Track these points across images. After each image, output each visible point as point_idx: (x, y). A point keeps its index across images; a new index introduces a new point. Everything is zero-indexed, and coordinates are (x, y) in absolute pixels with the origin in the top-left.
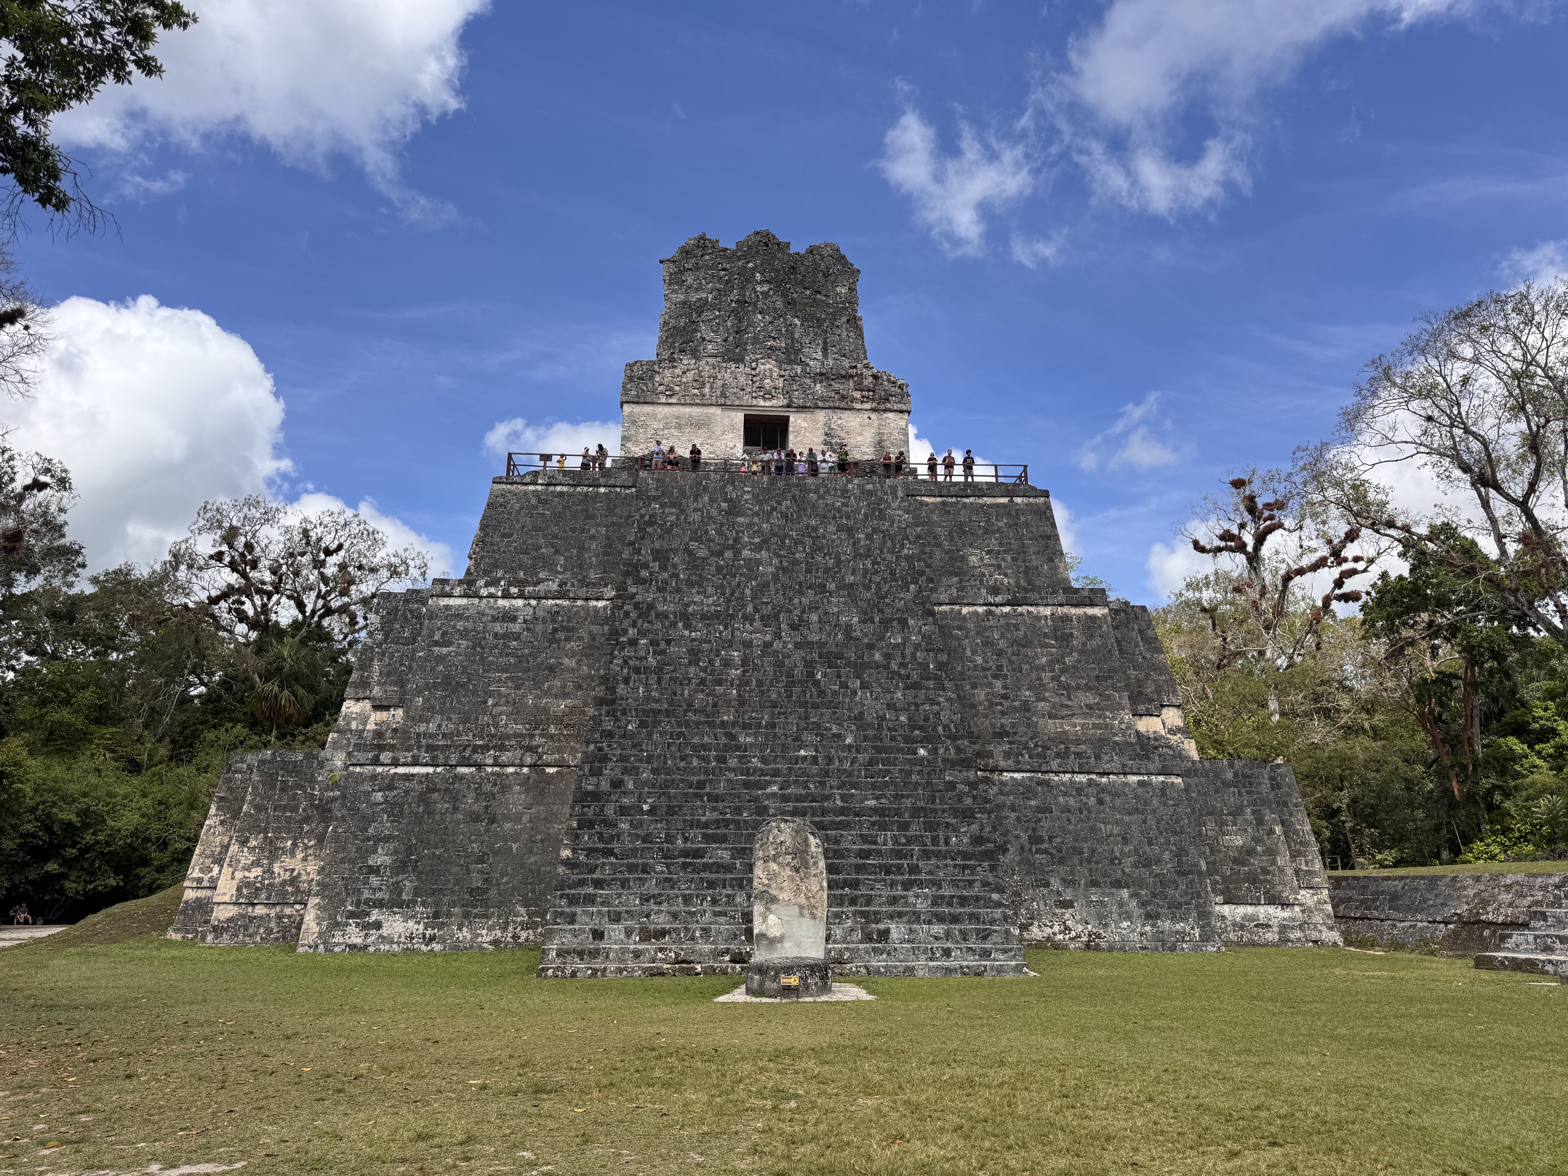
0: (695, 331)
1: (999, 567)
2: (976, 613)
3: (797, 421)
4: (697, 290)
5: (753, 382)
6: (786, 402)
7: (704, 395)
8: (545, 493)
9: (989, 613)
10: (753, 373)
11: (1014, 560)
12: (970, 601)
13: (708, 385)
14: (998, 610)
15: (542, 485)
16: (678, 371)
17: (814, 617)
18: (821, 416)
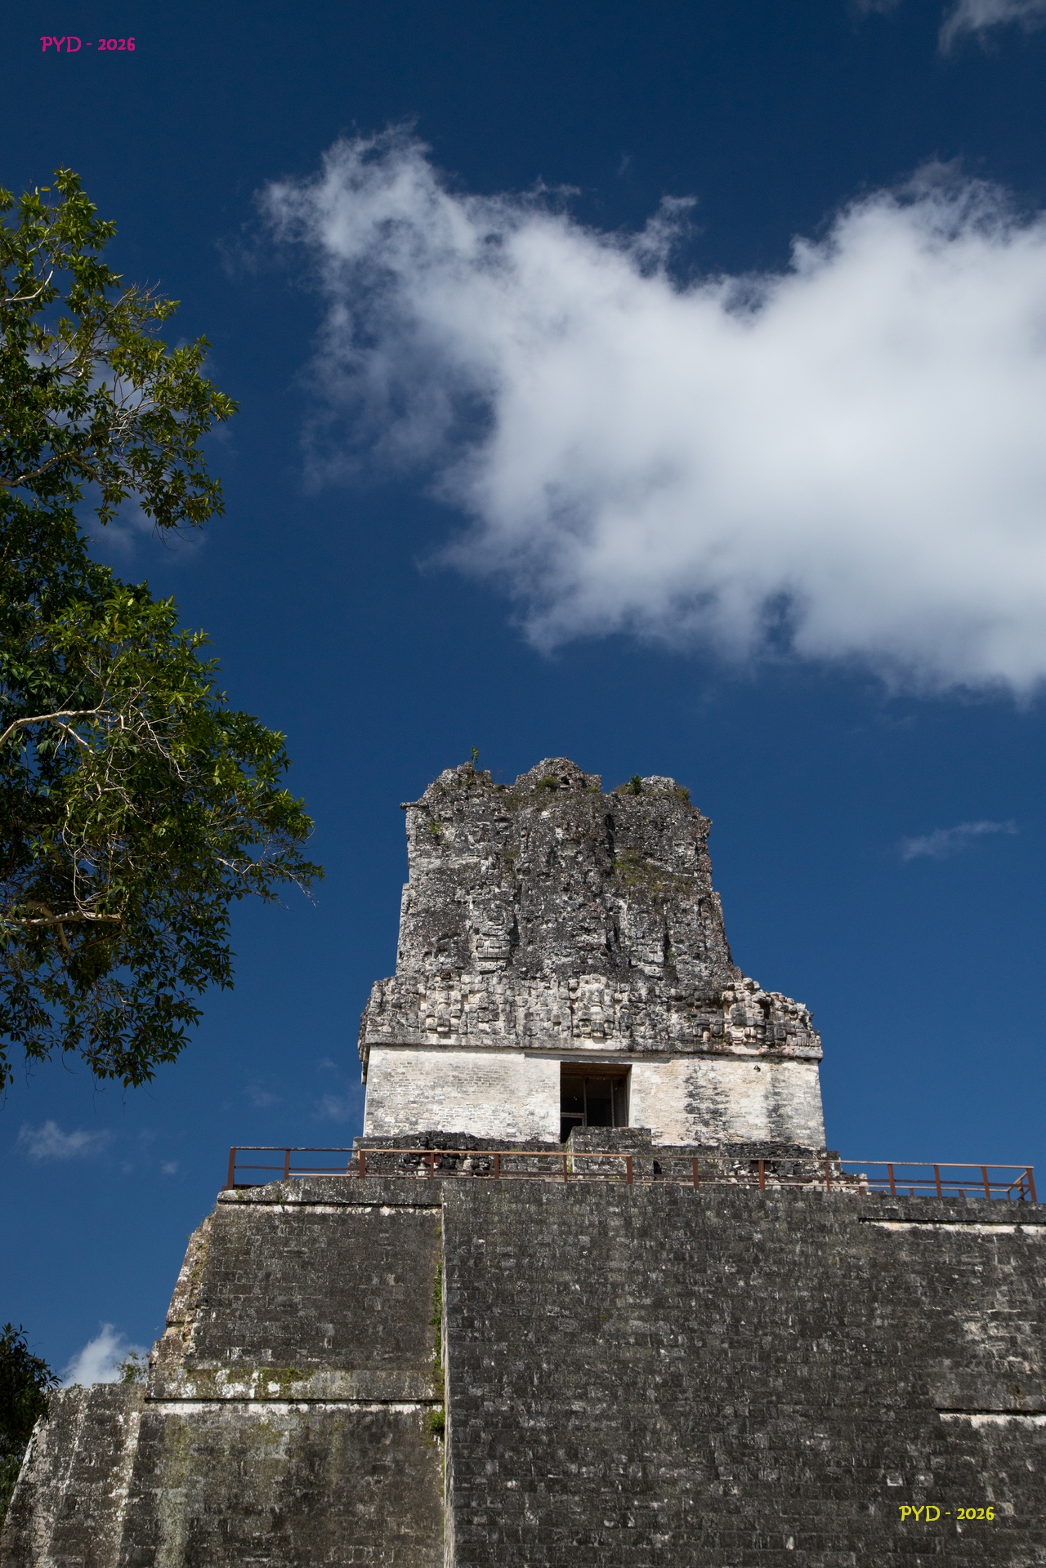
0: (464, 917)
1: (1013, 1341)
2: (992, 1426)
3: (642, 1073)
4: (460, 852)
5: (573, 1011)
6: (625, 1042)
7: (495, 1032)
8: (299, 1217)
9: (1014, 1426)
10: (573, 996)
11: (1035, 1330)
12: (982, 1404)
13: (502, 1017)
14: (1027, 1421)
15: (293, 1204)
16: (455, 994)
17: (761, 1439)
18: (682, 1066)
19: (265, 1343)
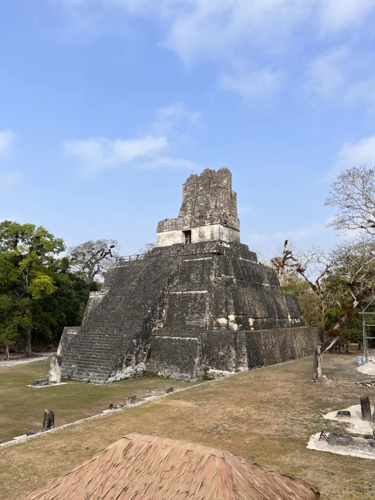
1: (197, 278)
2: (179, 294)
3: (193, 231)
5: (183, 222)
6: (190, 226)
7: (173, 228)
13: (174, 225)
14: (184, 293)
18: (198, 229)
19: (109, 286)
